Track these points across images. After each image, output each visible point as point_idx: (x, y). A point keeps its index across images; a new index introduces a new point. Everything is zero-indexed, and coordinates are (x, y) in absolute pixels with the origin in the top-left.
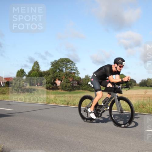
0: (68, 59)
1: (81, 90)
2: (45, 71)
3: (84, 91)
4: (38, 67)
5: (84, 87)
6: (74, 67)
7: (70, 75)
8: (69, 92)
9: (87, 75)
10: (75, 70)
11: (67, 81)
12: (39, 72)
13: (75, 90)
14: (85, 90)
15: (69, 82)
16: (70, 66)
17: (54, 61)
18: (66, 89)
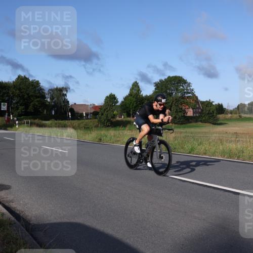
0: (179, 77)
1: (200, 123)
2: (148, 95)
3: (204, 124)
4: (139, 90)
5: (204, 118)
6: (189, 88)
7: (182, 100)
8: (179, 125)
9: (208, 100)
10: (189, 93)
11: (177, 110)
12: (138, 97)
13: (191, 122)
14: (206, 122)
15: (180, 112)
16: (182, 87)
17: (158, 81)
18: (176, 122)
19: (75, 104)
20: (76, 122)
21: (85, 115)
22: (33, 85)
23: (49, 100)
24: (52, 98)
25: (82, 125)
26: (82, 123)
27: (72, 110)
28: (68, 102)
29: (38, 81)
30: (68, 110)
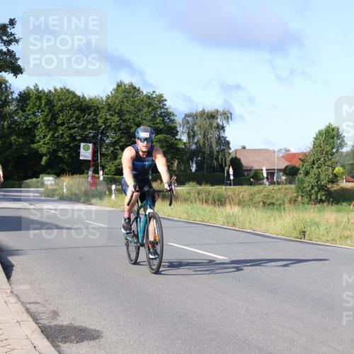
19: (244, 148)
20: (244, 191)
21: (265, 175)
22: (149, 105)
23: (185, 138)
24: (192, 135)
25: (258, 198)
26: (259, 192)
27: (236, 163)
28: (228, 143)
29: (161, 96)
30: (228, 163)
